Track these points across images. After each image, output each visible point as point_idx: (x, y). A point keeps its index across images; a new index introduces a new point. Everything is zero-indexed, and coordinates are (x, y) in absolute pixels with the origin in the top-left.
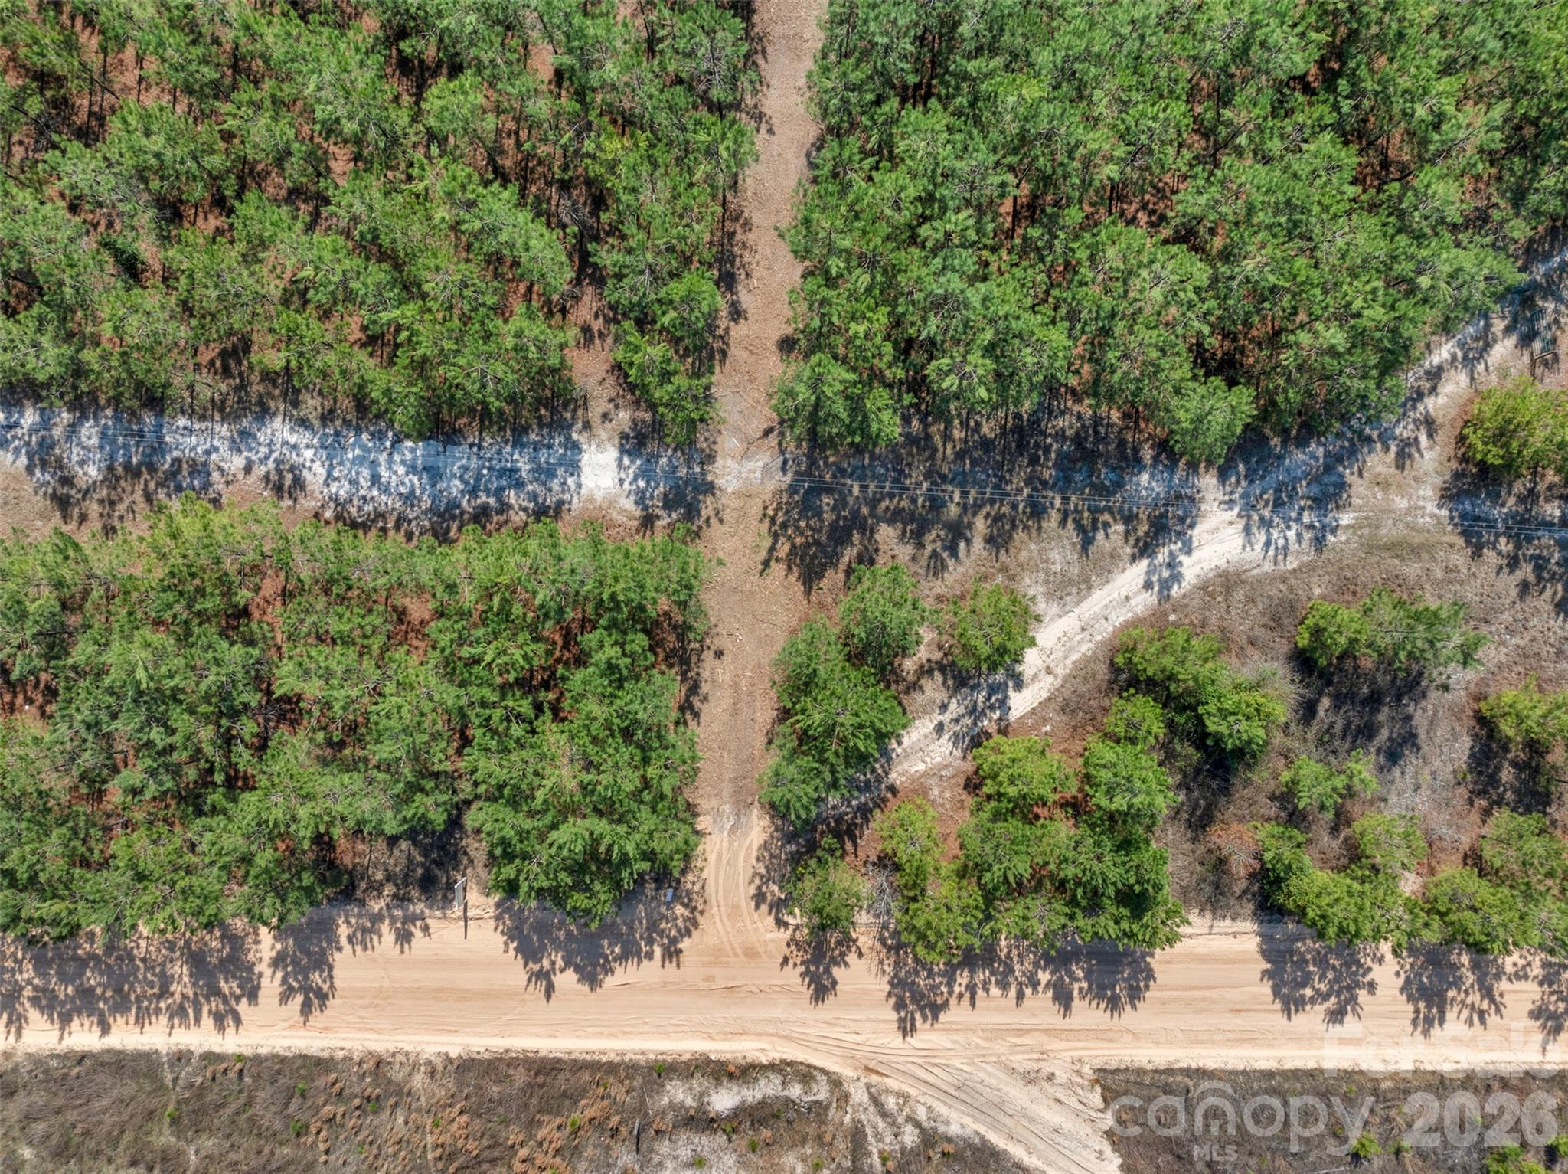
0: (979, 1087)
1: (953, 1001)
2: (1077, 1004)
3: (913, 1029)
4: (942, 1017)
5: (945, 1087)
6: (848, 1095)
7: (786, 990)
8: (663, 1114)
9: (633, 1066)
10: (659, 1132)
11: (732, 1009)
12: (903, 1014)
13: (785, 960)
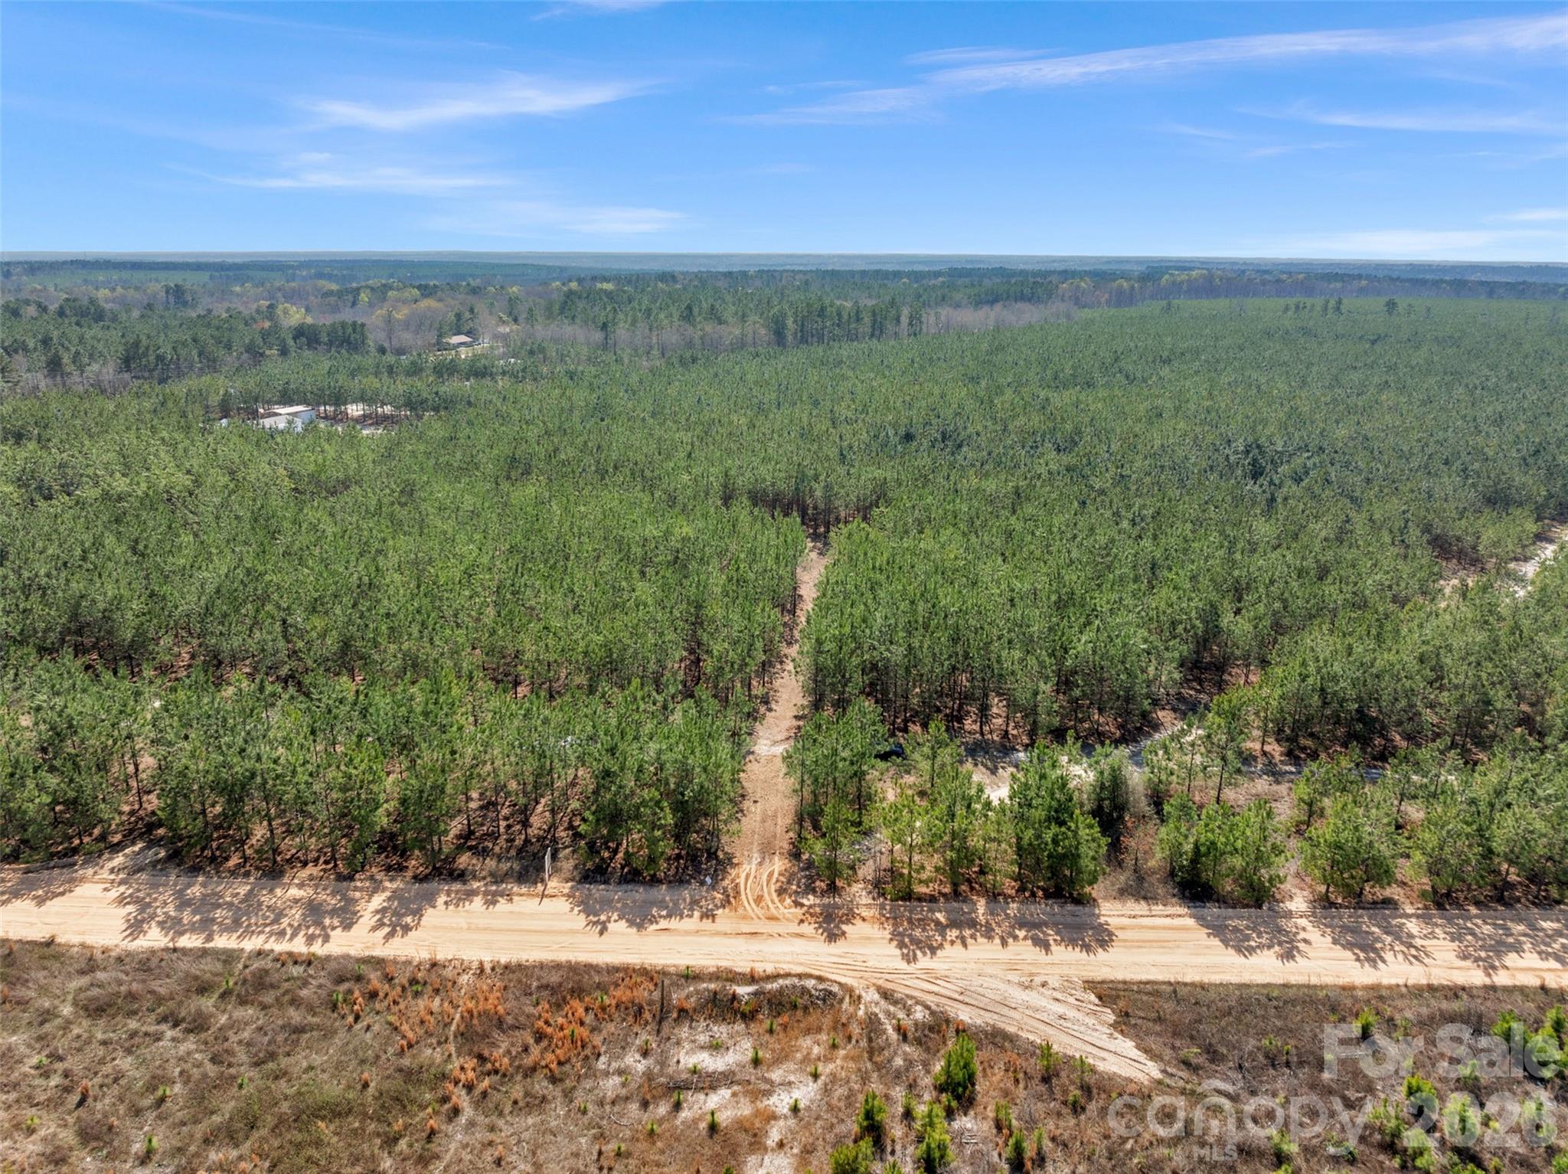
0: (981, 990)
1: (947, 945)
2: (1054, 948)
3: (915, 958)
4: (939, 952)
5: (949, 993)
6: (859, 997)
7: (801, 936)
8: (688, 997)
9: (664, 973)
10: (682, 1011)
11: (755, 946)
12: (905, 951)
13: (802, 921)
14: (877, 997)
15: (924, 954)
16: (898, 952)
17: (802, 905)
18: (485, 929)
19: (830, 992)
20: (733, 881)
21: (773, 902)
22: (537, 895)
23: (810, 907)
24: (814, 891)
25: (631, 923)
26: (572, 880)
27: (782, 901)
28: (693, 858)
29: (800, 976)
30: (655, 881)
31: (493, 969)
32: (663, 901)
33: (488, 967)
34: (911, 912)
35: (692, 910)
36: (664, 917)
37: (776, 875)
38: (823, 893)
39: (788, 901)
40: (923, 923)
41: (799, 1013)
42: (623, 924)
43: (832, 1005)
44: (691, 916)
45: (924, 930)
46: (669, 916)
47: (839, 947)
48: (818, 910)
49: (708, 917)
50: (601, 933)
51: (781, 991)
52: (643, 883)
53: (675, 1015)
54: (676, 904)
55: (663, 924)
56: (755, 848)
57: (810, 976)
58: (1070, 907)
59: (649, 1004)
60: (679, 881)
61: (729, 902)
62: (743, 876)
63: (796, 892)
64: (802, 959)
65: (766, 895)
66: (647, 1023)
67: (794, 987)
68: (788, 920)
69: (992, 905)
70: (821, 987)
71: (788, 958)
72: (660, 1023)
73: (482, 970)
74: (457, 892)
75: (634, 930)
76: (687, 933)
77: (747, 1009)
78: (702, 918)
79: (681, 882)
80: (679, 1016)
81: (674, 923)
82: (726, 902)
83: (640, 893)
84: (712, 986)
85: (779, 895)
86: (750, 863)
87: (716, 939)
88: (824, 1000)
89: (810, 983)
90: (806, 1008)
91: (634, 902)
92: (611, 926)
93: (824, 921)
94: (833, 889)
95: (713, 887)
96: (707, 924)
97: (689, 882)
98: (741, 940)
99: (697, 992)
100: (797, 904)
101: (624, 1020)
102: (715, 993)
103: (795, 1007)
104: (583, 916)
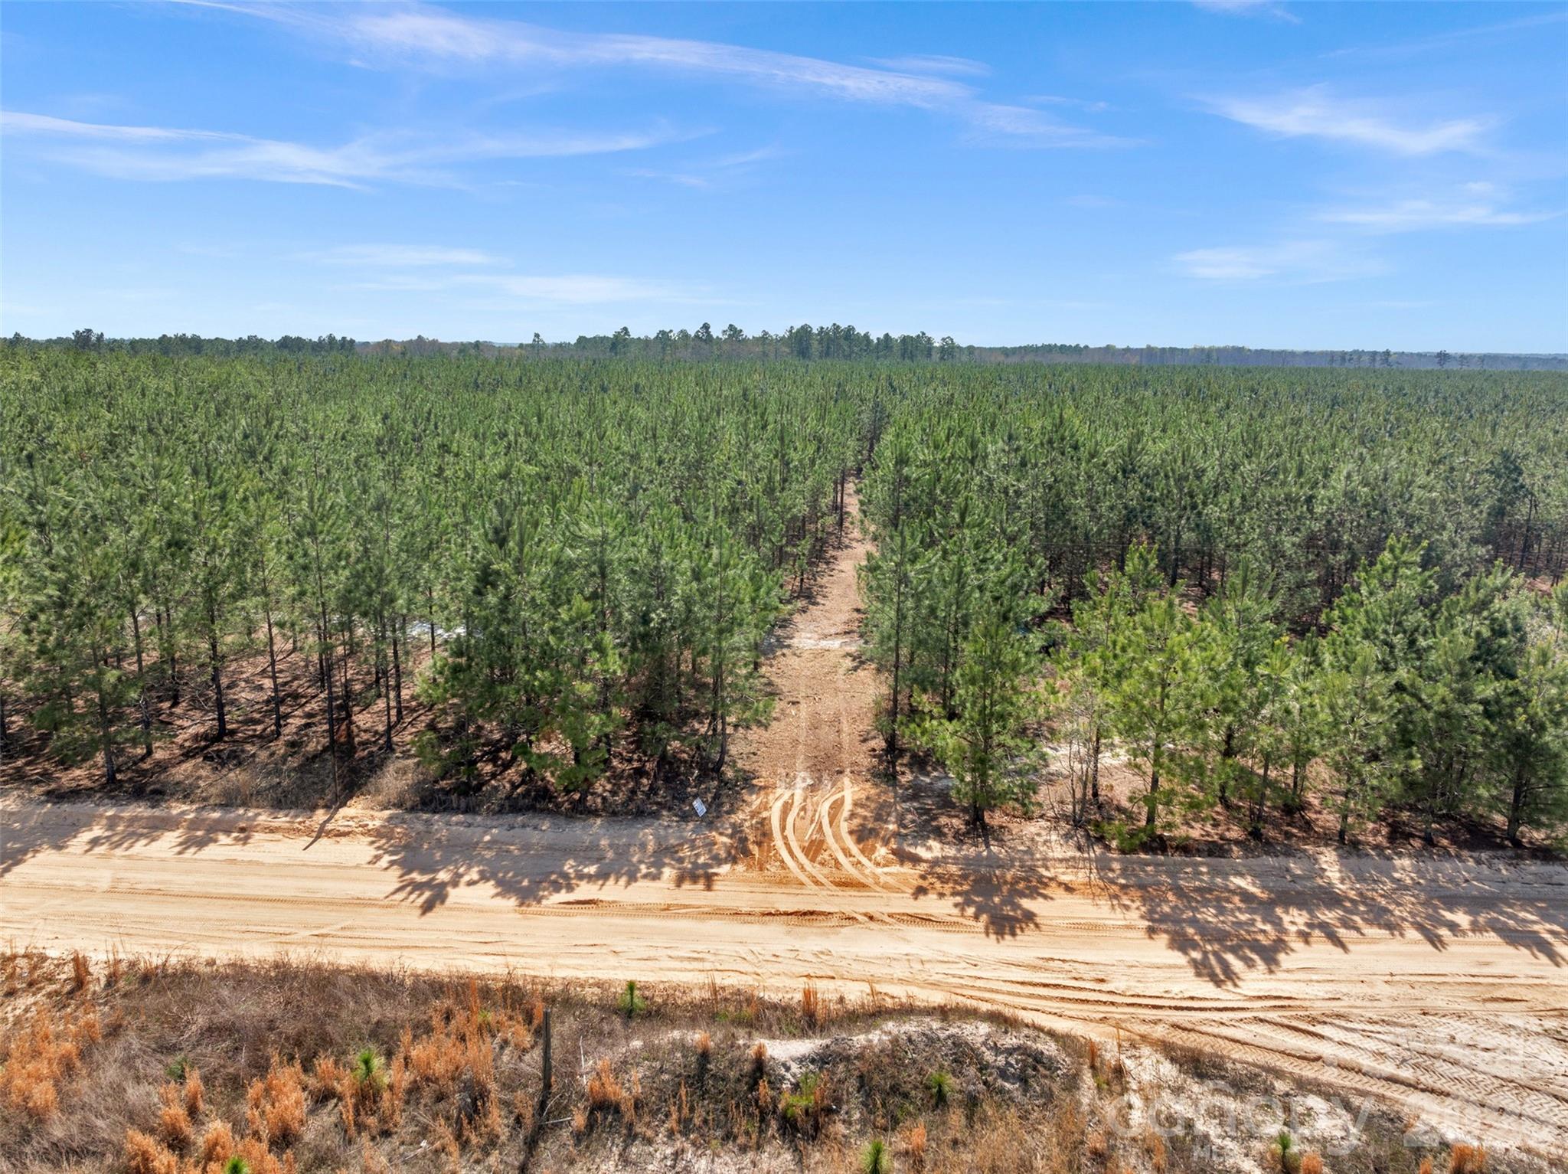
1: (1295, 944)
3: (1229, 973)
4: (1284, 959)
6: (1119, 1071)
7: (925, 920)
8: (622, 1067)
9: (565, 1000)
10: (602, 1108)
11: (811, 941)
12: (1196, 955)
13: (920, 891)
14: (1168, 1070)
15: (1250, 964)
16: (1178, 958)
17: (916, 860)
18: (149, 893)
19: (1038, 1058)
20: (753, 815)
21: (847, 853)
22: (308, 832)
23: (935, 863)
24: (939, 833)
25: (507, 888)
26: (399, 805)
27: (868, 852)
28: (670, 770)
29: (943, 1013)
30: (580, 810)
31: (112, 980)
32: (594, 847)
33: (98, 972)
34: (1172, 874)
35: (659, 865)
36: (590, 878)
37: (848, 806)
38: (959, 838)
39: (882, 851)
40: (1218, 898)
41: (956, 1118)
42: (489, 888)
43: (1049, 1096)
44: (656, 877)
45: (1221, 911)
46: (603, 876)
47: (1023, 948)
48: (953, 869)
49: (694, 879)
50: (427, 908)
51: (895, 1052)
52: (555, 813)
53: (579, 1120)
54: (622, 853)
55: (585, 890)
56: (800, 762)
57: (970, 1014)
58: (1533, 867)
59: (507, 1086)
60: (639, 813)
61: (747, 853)
62: (776, 808)
63: (896, 835)
64: (936, 972)
65: (830, 840)
66: (492, 1142)
67: (931, 1040)
68: (886, 887)
69: (1353, 860)
70: (1010, 1041)
71: (900, 970)
72: (531, 1145)
73: (80, 982)
74: (132, 820)
75: (512, 902)
76: (642, 910)
77: (797, 1104)
78: (679, 881)
79: (640, 814)
80: (591, 1125)
81: (612, 891)
82: (740, 851)
83: (543, 831)
84: (697, 1037)
85: (860, 840)
86: (790, 786)
87: (714, 926)
88: (1024, 1080)
89: (977, 1032)
90: (972, 1103)
91: (526, 847)
92: (454, 895)
93: (975, 890)
94: (978, 827)
95: (710, 822)
96: (693, 894)
97: (655, 815)
98: (775, 930)
99: (652, 1052)
100: (903, 857)
101: (424, 1132)
102: (705, 1056)
103: (940, 1100)
104: (395, 872)
